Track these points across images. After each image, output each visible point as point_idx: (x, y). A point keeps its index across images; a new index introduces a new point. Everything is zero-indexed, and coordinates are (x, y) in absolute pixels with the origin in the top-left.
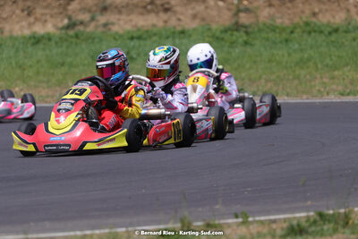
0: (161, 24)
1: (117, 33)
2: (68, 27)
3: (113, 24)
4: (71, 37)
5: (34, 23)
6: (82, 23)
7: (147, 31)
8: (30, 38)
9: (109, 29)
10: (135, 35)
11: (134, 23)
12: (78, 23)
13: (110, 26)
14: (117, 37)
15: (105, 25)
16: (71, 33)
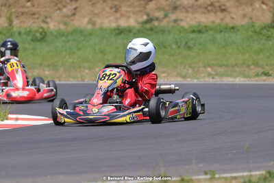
0: (218, 21)
1: (183, 28)
2: (147, 22)
3: (182, 20)
4: (148, 30)
5: (120, 18)
6: (157, 19)
7: (206, 27)
8: (115, 29)
9: (178, 24)
10: (196, 29)
11: (197, 20)
12: (154, 19)
13: (179, 22)
14: (182, 30)
15: (175, 21)
16: (148, 26)
